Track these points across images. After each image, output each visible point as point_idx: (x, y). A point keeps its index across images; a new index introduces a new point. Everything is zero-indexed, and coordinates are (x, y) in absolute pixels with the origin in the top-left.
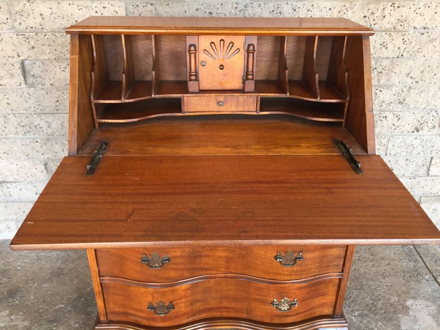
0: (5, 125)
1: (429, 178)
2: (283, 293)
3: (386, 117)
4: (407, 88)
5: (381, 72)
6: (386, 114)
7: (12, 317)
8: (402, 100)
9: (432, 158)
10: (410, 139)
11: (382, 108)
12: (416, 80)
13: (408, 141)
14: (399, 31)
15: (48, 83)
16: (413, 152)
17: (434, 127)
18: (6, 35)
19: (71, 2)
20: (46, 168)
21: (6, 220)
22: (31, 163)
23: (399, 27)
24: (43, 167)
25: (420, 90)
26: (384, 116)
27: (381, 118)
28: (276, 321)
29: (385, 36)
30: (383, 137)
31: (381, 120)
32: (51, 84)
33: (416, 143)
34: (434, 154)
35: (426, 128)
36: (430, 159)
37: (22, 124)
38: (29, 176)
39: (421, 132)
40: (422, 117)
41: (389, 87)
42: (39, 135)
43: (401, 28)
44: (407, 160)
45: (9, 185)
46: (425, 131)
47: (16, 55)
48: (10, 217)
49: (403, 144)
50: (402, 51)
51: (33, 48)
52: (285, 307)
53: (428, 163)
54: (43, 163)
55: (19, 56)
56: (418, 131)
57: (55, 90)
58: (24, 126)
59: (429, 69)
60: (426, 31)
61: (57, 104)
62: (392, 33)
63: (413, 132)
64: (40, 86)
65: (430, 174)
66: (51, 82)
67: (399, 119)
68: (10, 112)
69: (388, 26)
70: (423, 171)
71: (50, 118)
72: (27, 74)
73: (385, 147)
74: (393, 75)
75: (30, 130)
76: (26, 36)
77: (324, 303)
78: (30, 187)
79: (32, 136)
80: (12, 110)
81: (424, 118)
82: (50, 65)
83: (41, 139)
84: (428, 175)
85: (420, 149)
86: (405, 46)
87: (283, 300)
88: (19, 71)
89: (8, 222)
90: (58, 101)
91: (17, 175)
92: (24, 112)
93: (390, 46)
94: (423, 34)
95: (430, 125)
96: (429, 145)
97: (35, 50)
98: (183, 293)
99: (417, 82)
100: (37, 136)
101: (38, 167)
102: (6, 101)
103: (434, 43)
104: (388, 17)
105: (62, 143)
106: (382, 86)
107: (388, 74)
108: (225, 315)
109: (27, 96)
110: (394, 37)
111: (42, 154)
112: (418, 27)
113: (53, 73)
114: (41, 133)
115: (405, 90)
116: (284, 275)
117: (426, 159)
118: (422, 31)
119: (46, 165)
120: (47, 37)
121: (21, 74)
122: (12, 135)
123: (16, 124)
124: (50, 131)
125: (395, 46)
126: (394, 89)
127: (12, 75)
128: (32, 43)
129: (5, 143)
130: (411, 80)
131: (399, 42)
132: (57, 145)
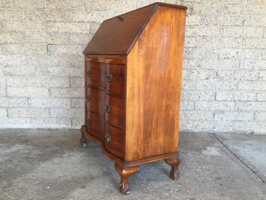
0: (36, 71)
1: (216, 102)
3: (193, 72)
4: (200, 60)
5: (189, 53)
6: (193, 71)
8: (199, 65)
9: (216, 92)
10: (205, 82)
11: (191, 68)
12: (204, 57)
13: (204, 84)
14: (194, 37)
15: (56, 53)
16: (207, 89)
17: (215, 77)
18: (43, 34)
19: (70, 23)
20: (49, 91)
21: (26, 117)
22: (43, 89)
23: (193, 35)
24: (47, 91)
25: (206, 61)
26: (192, 72)
27: (192, 73)
29: (188, 39)
30: (193, 81)
31: (192, 74)
32: (57, 54)
33: (208, 84)
34: (216, 90)
35: (211, 78)
36: (215, 93)
37: (43, 71)
38: (41, 95)
39: (209, 79)
40: (209, 73)
41: (193, 59)
42: (49, 76)
43: (195, 36)
44: (205, 93)
45: (31, 99)
46: (211, 79)
47: (46, 42)
48: (28, 116)
49: (202, 85)
50: (196, 44)
51: (53, 39)
53: (215, 94)
54: (48, 89)
55: (47, 42)
56: (208, 79)
57: (58, 56)
58: (43, 72)
59: (208, 52)
60: (205, 37)
61: (58, 62)
62: (191, 38)
63: (206, 79)
64: (53, 55)
65: (217, 100)
66: (57, 53)
67: (199, 73)
68: (39, 65)
69: (189, 35)
70: (213, 98)
71: (54, 69)
72: (48, 51)
73: (195, 86)
74: (194, 54)
75: (46, 74)
76: (51, 35)
78: (40, 100)
79: (46, 76)
80: (40, 65)
81: (210, 74)
82: (58, 46)
83: (49, 78)
84: (216, 100)
85: (210, 87)
86: (197, 42)
88: (46, 48)
89: (26, 119)
90: (59, 61)
91: (36, 95)
92: (44, 66)
93: (191, 42)
94: (204, 39)
95: (213, 77)
96: (214, 85)
97: (54, 40)
99: (204, 58)
100: (48, 76)
101: (46, 91)
102: (38, 61)
103: (209, 42)
104: (189, 32)
105: (58, 80)
106: (190, 59)
107: (192, 54)
109: (47, 59)
110: (192, 39)
111: (49, 84)
112: (201, 35)
113: (59, 50)
114: (50, 75)
115: (200, 61)
117: (213, 92)
118: (203, 37)
119: (49, 90)
120: (59, 35)
121: (46, 49)
122: (37, 76)
123: (40, 71)
124: (54, 74)
125: (193, 42)
126: (195, 60)
127: (43, 50)
128: (53, 38)
129: (34, 79)
130: (201, 57)
131: (194, 41)
132: (56, 81)
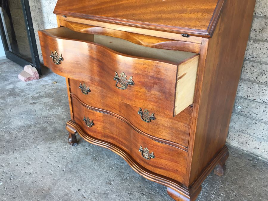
2: (145, 143)
7: (64, 113)
28: (142, 164)
52: (147, 156)
77: (177, 171)
87: (145, 149)
98: (99, 118)
108: (121, 146)
116: (144, 128)
